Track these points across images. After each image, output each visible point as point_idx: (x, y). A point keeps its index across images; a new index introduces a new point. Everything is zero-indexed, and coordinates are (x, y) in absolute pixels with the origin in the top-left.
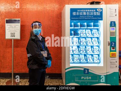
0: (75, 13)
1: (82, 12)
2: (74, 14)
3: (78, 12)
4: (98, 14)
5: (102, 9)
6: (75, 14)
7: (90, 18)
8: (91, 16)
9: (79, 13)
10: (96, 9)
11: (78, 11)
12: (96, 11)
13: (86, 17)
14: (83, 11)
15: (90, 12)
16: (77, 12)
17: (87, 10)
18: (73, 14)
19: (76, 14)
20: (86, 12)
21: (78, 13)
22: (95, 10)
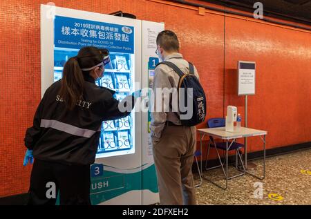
0: (68, 29)
1: (87, 29)
2: (66, 30)
3: (77, 28)
4: (125, 39)
5: (132, 28)
6: (67, 33)
7: (105, 45)
8: (109, 41)
9: (79, 32)
10: (120, 27)
11: (77, 24)
12: (121, 32)
13: (97, 44)
14: (88, 26)
15: (105, 31)
16: (72, 27)
17: (98, 27)
18: (63, 31)
19: (72, 31)
20: (98, 31)
21: (75, 30)
22: (116, 29)
